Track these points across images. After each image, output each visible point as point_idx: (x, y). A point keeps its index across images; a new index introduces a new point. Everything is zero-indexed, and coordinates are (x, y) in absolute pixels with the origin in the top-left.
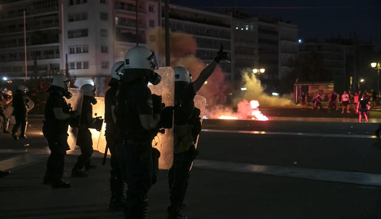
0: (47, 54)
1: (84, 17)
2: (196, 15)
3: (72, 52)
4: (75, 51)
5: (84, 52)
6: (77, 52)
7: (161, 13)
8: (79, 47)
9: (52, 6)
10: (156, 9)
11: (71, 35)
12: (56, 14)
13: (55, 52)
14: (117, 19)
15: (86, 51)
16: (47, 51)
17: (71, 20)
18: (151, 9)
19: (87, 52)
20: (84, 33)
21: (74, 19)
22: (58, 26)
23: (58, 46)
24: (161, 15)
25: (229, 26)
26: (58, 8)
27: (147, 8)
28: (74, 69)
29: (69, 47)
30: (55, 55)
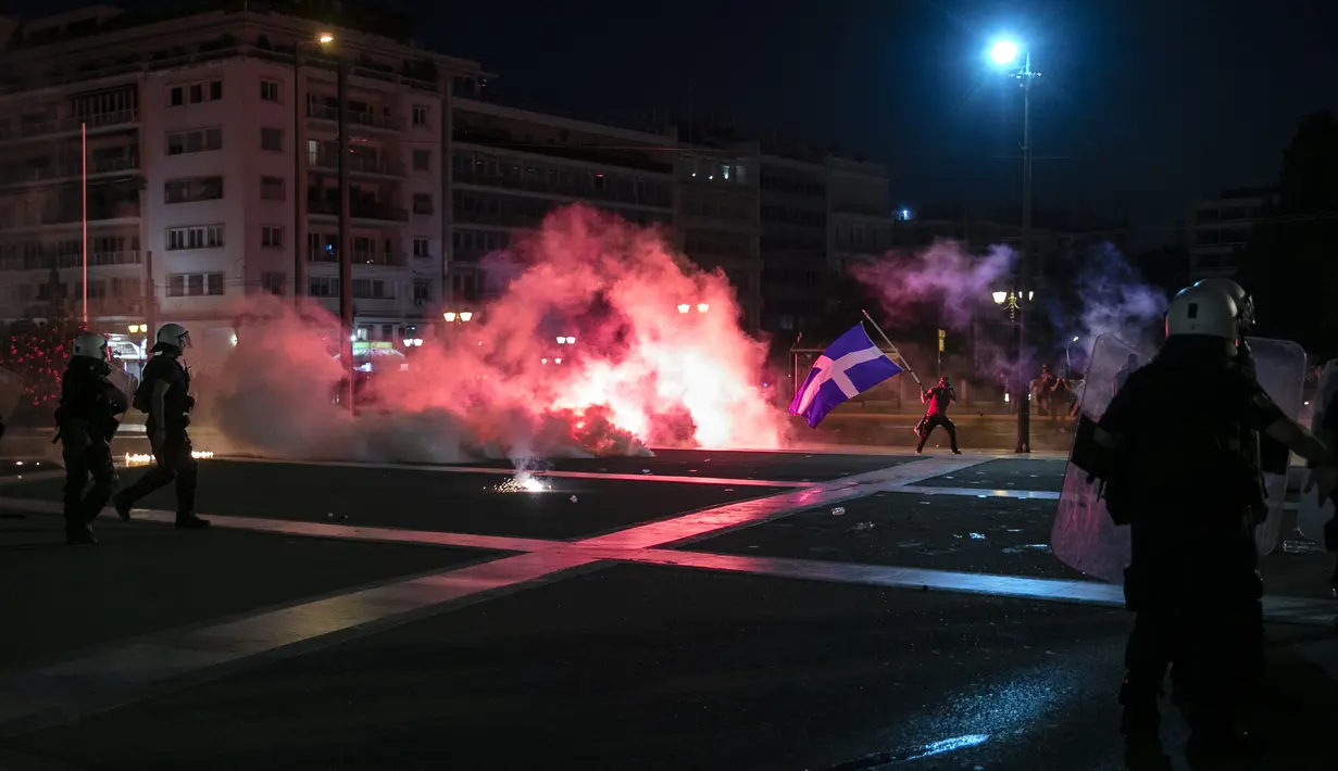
0: (105, 249)
1: (213, 140)
2: (565, 134)
3: (175, 244)
4: (186, 242)
5: (212, 244)
6: (192, 246)
7: (450, 128)
8: (177, 230)
9: (121, 107)
10: (435, 117)
11: (176, 193)
12: (132, 132)
13: (128, 244)
14: (312, 146)
15: (216, 243)
16: (105, 241)
17: (175, 150)
18: (419, 117)
19: (220, 244)
20: (212, 188)
21: (185, 147)
22: (137, 166)
23: (137, 226)
24: (450, 136)
25: (665, 168)
26: (135, 113)
27: (408, 114)
28: (182, 295)
29: (170, 228)
30: (127, 252)
